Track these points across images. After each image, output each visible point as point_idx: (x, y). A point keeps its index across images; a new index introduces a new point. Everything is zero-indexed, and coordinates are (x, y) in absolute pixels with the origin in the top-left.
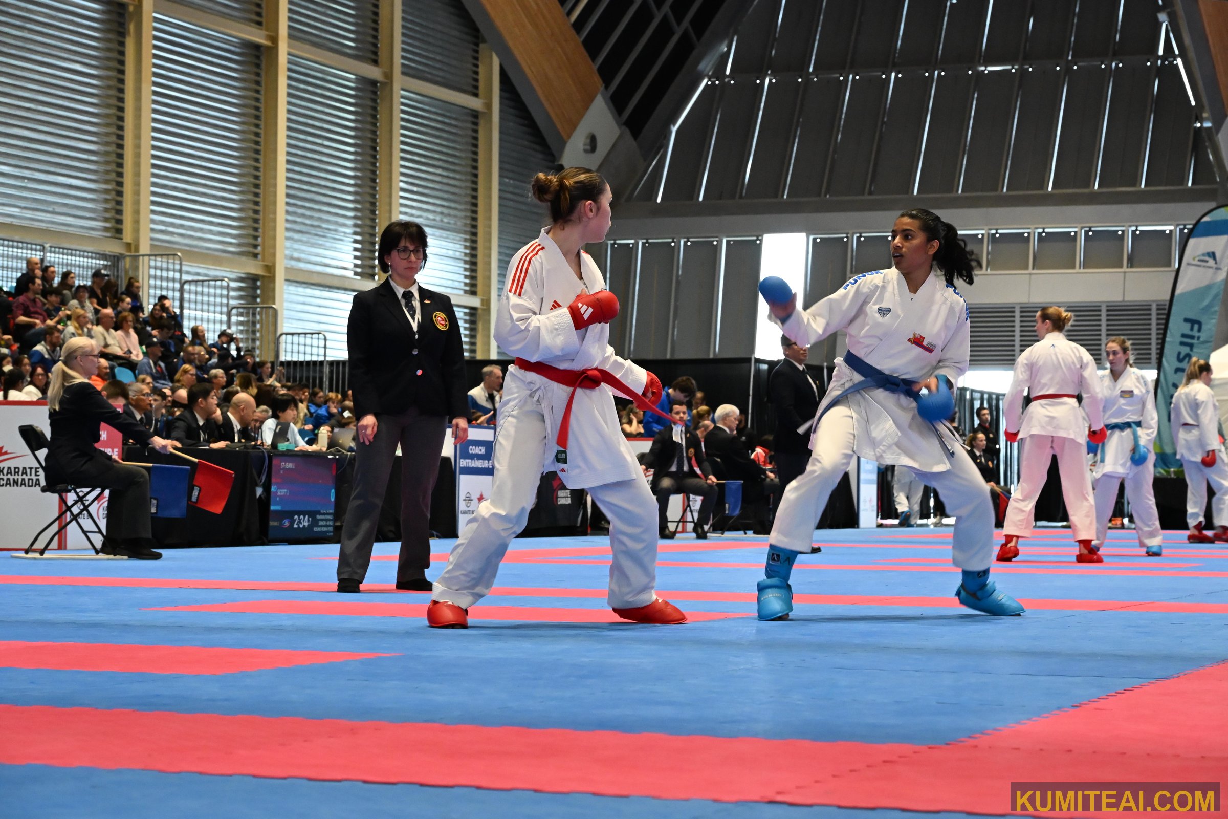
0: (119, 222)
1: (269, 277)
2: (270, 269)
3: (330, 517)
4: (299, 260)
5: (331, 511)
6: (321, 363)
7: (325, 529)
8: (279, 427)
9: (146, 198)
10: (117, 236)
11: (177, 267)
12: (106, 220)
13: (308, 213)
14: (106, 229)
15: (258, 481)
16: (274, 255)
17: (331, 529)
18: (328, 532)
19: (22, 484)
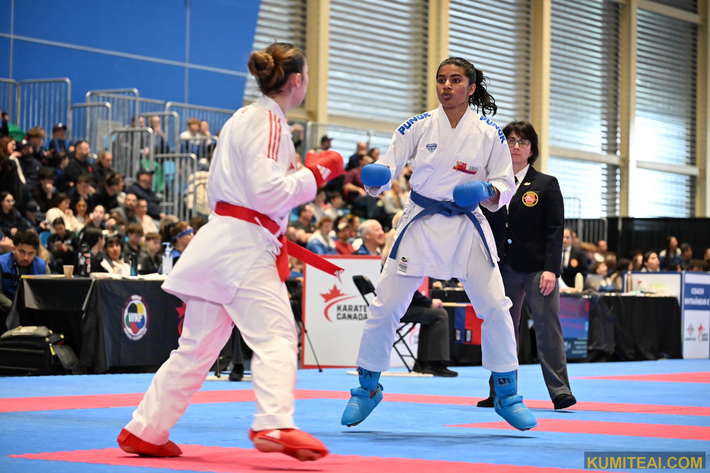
3: (585, 343)
4: (559, 140)
5: (586, 338)
6: (577, 220)
7: (580, 352)
17: (585, 352)
18: (583, 354)
19: (354, 318)
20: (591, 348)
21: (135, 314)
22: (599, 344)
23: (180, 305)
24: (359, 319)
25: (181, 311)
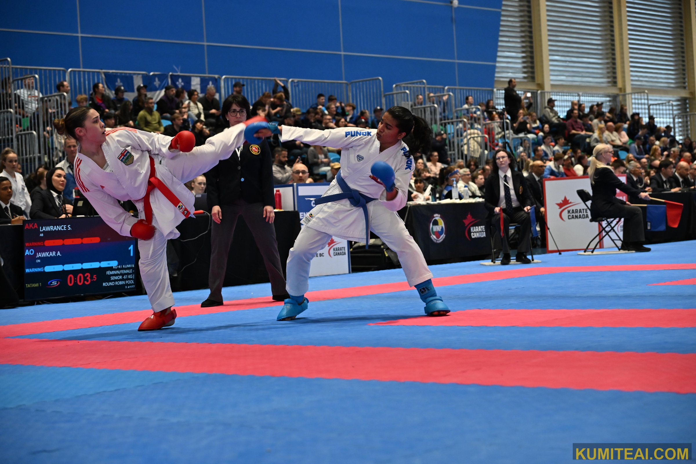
0: (615, 78)
1: (693, 98)
2: (693, 93)
9: (627, 64)
10: (615, 85)
11: (646, 97)
12: (608, 77)
14: (608, 82)
16: (694, 86)
19: (579, 218)
21: (437, 226)
23: (465, 218)
24: (583, 218)
25: (466, 222)
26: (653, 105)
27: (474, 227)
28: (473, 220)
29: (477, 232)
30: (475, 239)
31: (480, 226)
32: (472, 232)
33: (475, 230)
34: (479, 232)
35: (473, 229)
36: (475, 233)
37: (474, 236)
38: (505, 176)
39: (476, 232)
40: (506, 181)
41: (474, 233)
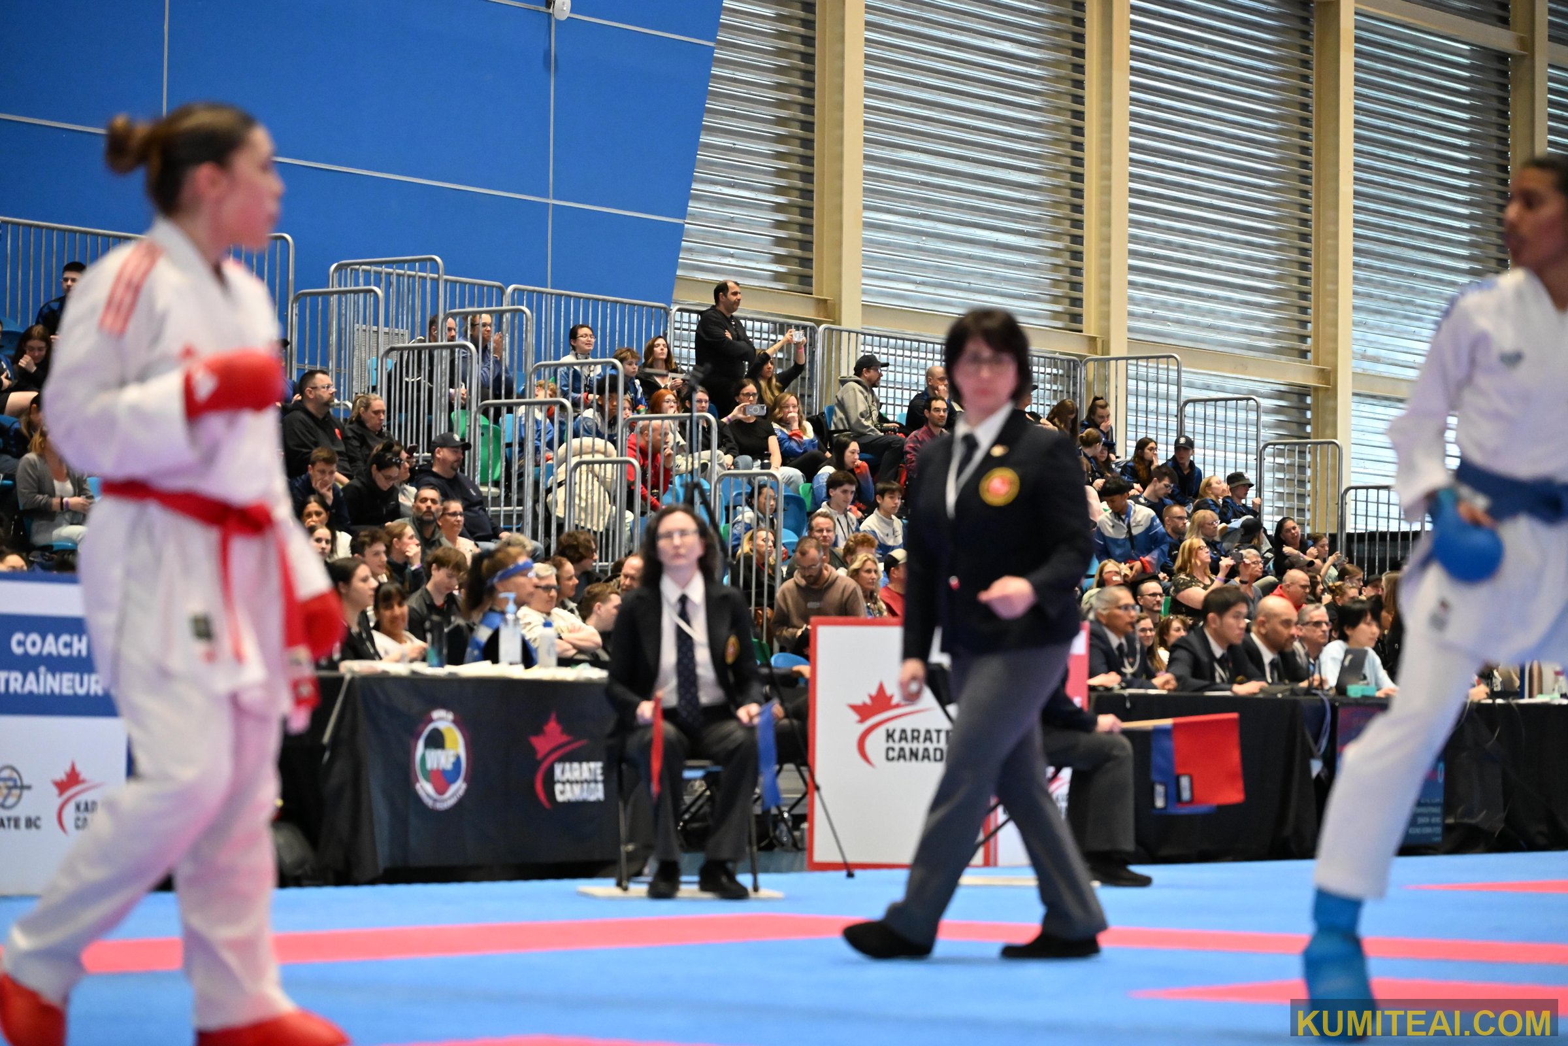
0: (1077, 302)
1: (1327, 389)
2: (1328, 376)
3: (1437, 810)
4: (1376, 360)
5: (1439, 799)
7: (1428, 830)
8: (1349, 657)
9: (1120, 261)
10: (1074, 325)
11: (1173, 375)
12: (1055, 299)
13: (1391, 280)
14: (1056, 315)
15: (1314, 749)
16: (1335, 353)
17: (1438, 830)
18: (1434, 835)
19: (924, 757)
20: (1450, 821)
21: (439, 752)
22: (1469, 813)
23: (538, 731)
24: (936, 760)
25: (541, 744)
26: (1194, 401)
27: (567, 765)
28: (565, 738)
29: (577, 782)
30: (569, 805)
31: (588, 760)
32: (559, 782)
33: (568, 776)
34: (582, 782)
35: (563, 772)
36: (568, 786)
37: (565, 793)
38: (683, 600)
39: (571, 782)
40: (684, 615)
41: (563, 783)
